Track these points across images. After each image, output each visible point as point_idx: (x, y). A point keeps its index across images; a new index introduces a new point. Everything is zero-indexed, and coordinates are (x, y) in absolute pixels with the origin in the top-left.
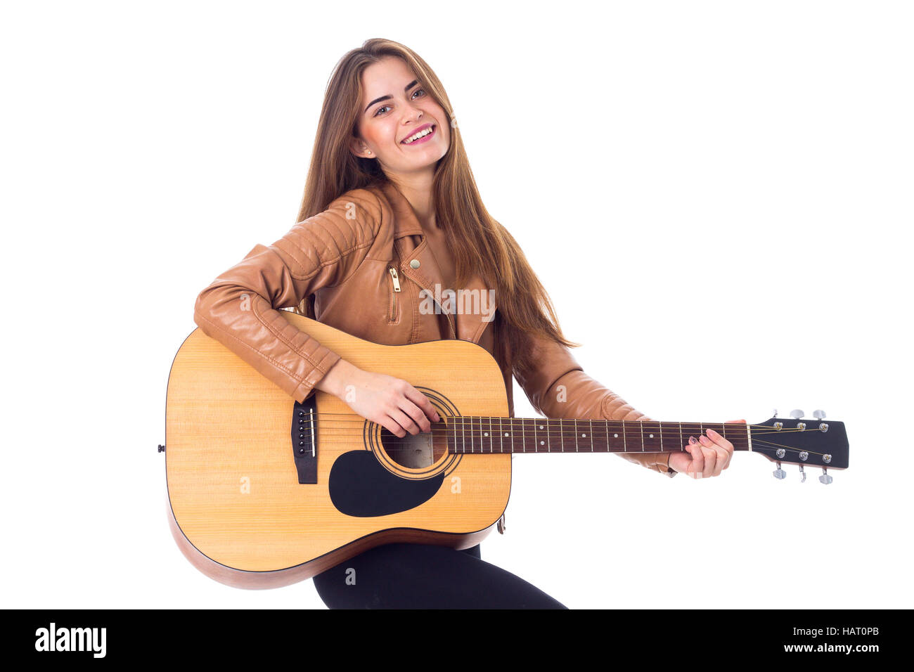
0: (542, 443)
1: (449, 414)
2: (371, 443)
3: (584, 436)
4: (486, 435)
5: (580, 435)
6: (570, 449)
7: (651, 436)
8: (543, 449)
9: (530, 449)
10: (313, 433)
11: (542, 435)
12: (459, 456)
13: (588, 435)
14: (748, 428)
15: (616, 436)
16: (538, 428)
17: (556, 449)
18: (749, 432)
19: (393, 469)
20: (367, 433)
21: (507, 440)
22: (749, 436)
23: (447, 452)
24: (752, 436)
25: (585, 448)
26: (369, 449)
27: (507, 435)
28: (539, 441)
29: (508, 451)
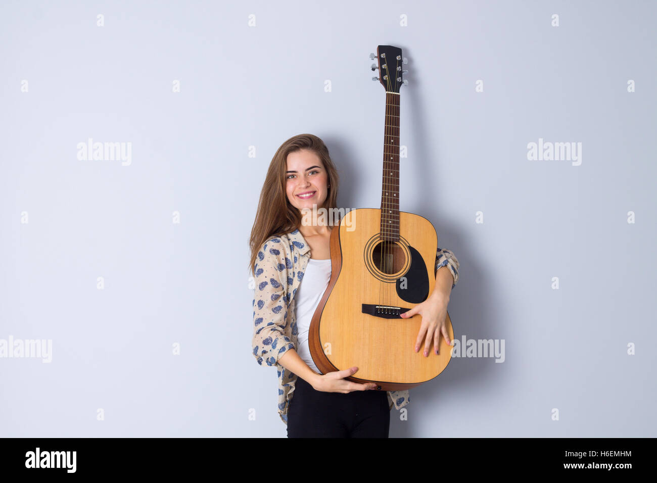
0: (395, 195)
1: (379, 239)
2: (393, 280)
3: (392, 174)
4: (390, 222)
5: (391, 176)
6: (398, 182)
7: (392, 141)
8: (398, 195)
9: (397, 201)
10: (389, 308)
11: (391, 194)
12: (401, 238)
13: (392, 172)
14: (389, 92)
15: (392, 158)
16: (388, 196)
17: (398, 189)
18: (391, 93)
19: (406, 271)
20: (389, 281)
21: (394, 212)
22: (394, 93)
23: (397, 243)
24: (394, 92)
25: (397, 175)
26: (396, 281)
27: (391, 212)
28: (394, 196)
29: (398, 213)
